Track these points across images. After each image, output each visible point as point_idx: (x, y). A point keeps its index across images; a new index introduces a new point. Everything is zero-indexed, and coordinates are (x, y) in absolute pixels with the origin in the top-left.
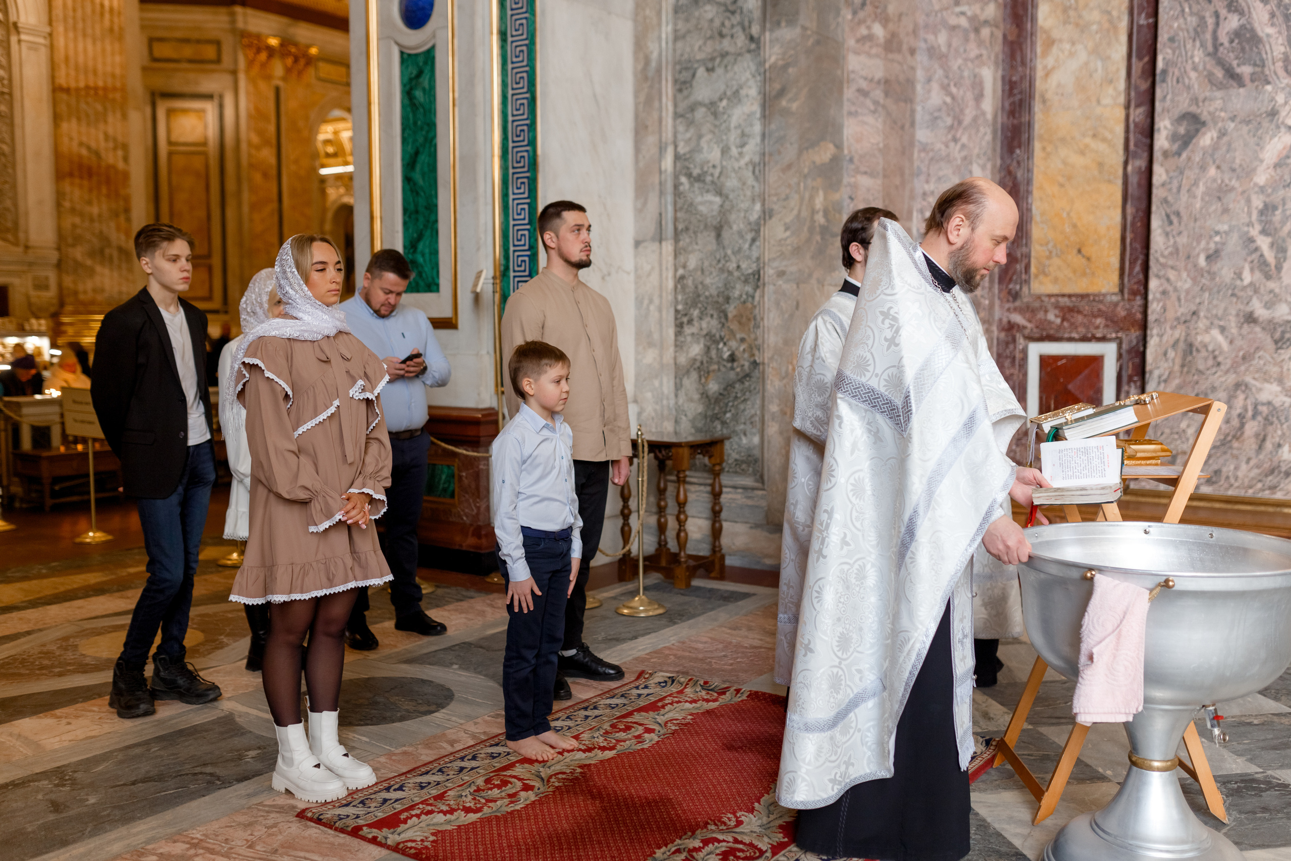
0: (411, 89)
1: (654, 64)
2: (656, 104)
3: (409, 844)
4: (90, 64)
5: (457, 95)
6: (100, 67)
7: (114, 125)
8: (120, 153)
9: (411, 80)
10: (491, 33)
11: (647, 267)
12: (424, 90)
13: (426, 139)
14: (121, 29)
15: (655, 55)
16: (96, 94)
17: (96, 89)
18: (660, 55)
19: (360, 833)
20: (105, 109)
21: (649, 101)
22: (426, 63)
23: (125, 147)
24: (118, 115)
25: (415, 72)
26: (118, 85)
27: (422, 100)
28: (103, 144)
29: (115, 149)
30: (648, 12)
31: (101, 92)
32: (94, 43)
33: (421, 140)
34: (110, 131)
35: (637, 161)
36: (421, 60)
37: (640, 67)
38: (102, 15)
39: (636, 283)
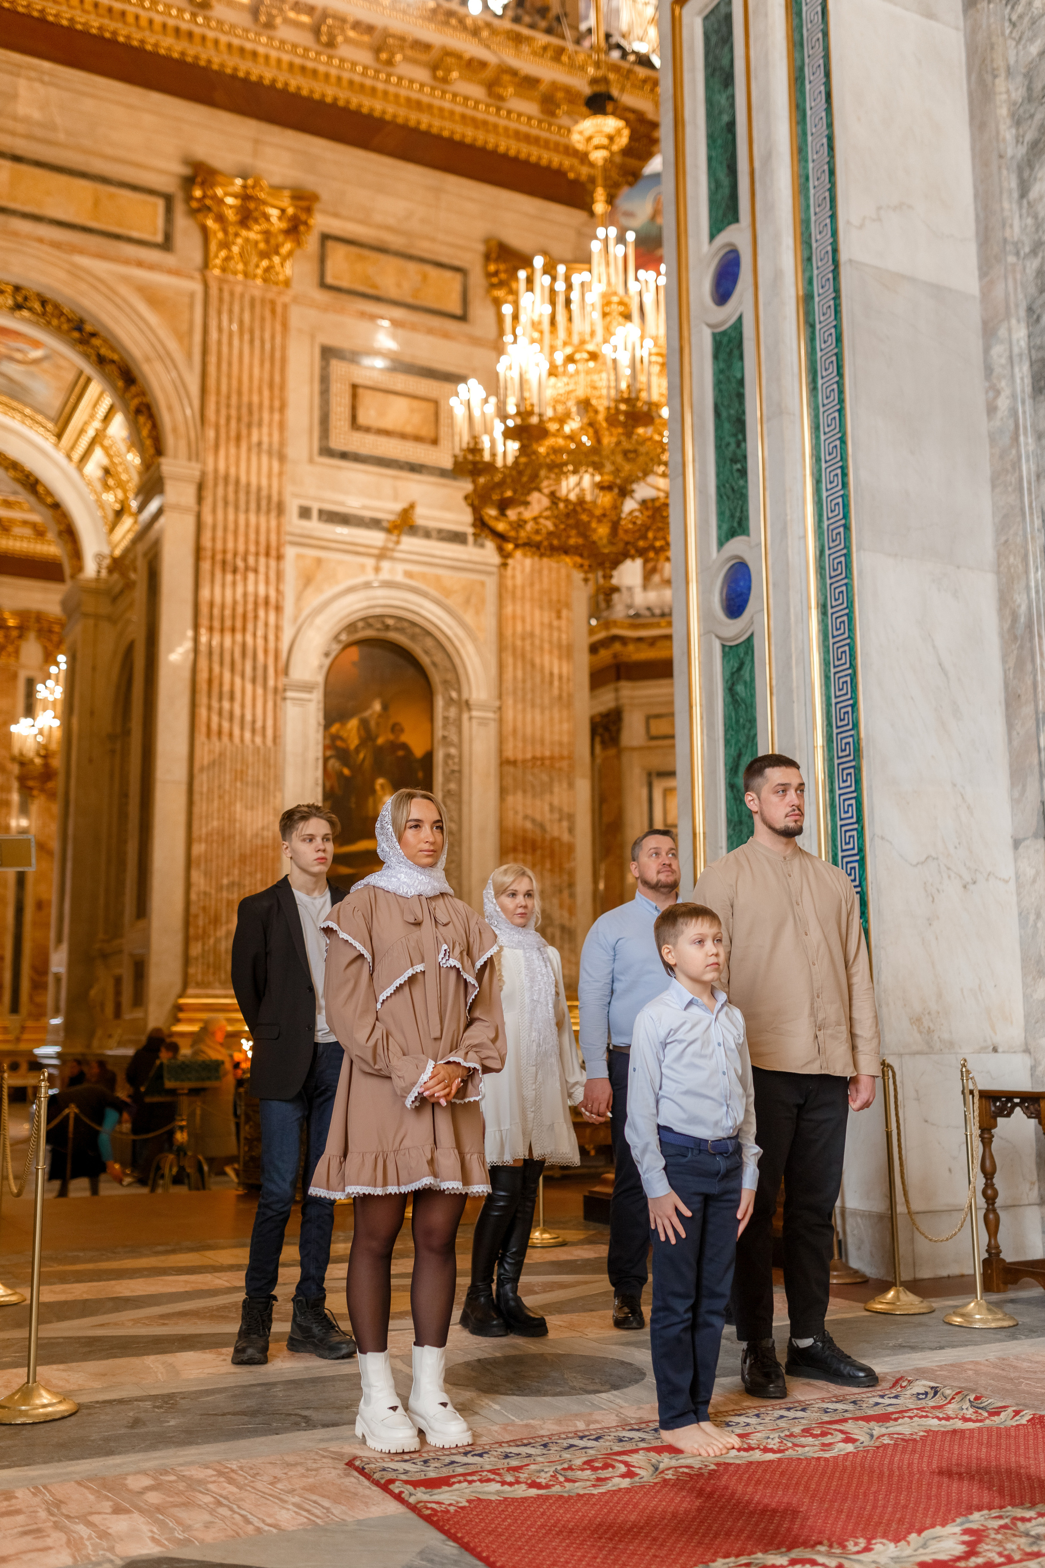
0: (733, 684)
1: (1022, 620)
2: (1029, 667)
3: (429, 1505)
4: (538, 733)
5: (774, 683)
6: (547, 736)
7: (559, 795)
8: (565, 824)
9: (732, 674)
10: (809, 608)
11: (1030, 872)
12: (745, 683)
13: (748, 737)
14: (570, 695)
15: (1023, 609)
16: (543, 764)
17: (543, 759)
18: (1030, 608)
19: (391, 1487)
20: (552, 780)
21: (1020, 664)
22: (746, 653)
23: (571, 817)
24: (565, 785)
25: (736, 665)
26: (565, 753)
27: (744, 695)
28: (548, 816)
29: (560, 820)
30: (1012, 560)
31: (547, 762)
32: (542, 713)
33: (743, 739)
34: (556, 802)
35: (1010, 740)
36: (742, 650)
37: (1006, 626)
38: (551, 683)
39: (1018, 894)
